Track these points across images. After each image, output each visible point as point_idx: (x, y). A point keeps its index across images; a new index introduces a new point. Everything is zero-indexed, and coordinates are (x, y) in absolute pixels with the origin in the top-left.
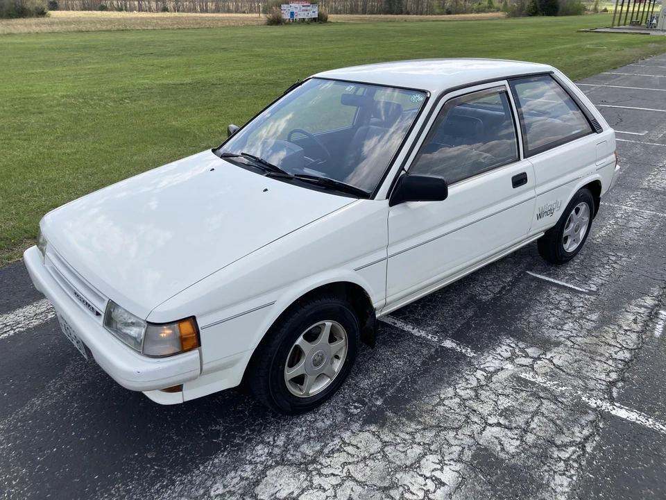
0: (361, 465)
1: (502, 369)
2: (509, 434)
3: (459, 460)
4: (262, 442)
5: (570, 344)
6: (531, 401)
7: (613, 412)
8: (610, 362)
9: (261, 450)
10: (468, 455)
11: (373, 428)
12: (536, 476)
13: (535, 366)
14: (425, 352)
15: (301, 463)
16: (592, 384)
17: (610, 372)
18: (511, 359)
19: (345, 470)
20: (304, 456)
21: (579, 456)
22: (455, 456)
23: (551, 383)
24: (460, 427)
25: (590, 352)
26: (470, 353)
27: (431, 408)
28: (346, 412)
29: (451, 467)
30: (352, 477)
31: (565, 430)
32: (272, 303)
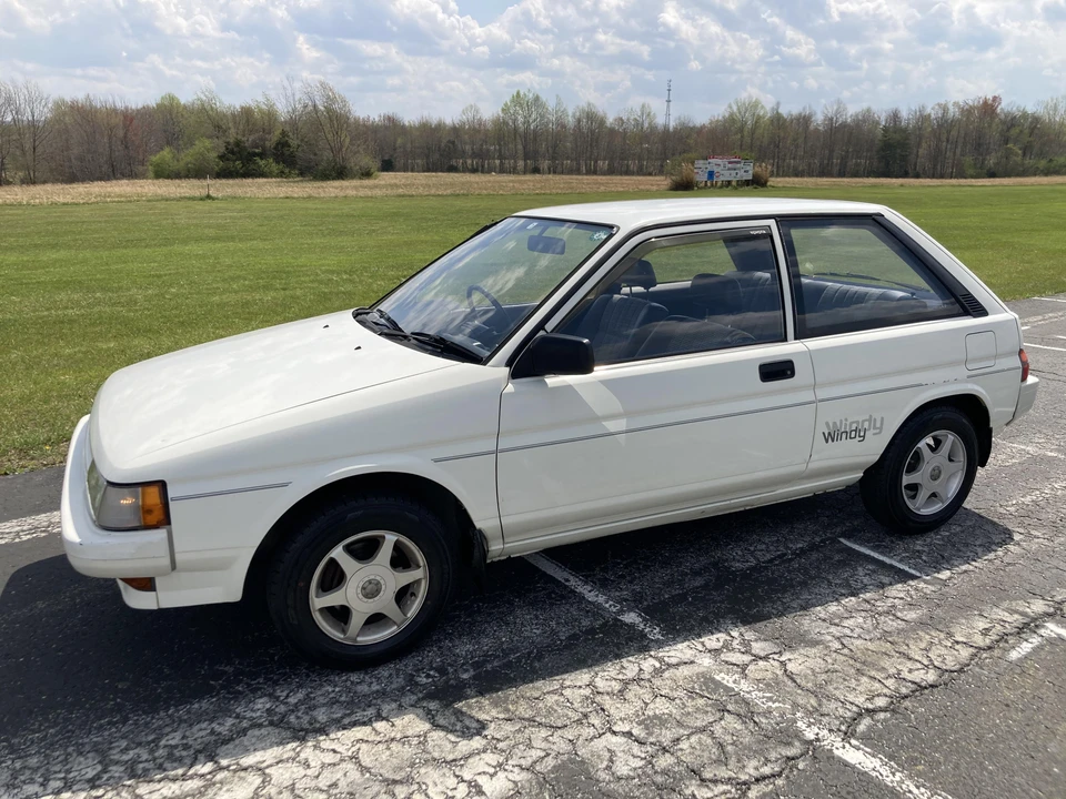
0: (382, 747)
1: (692, 663)
2: (636, 749)
3: (529, 769)
5: (837, 645)
6: (706, 712)
7: (838, 752)
8: (890, 682)
9: (262, 704)
10: (548, 764)
11: (434, 705)
13: (751, 667)
14: (586, 622)
15: (302, 730)
17: (878, 695)
19: (354, 749)
20: (313, 721)
22: (527, 762)
23: (760, 694)
24: (564, 727)
25: (864, 663)
26: (655, 633)
27: (537, 695)
28: (411, 679)
29: (510, 775)
30: (357, 758)
31: (733, 761)
32: (286, 485)
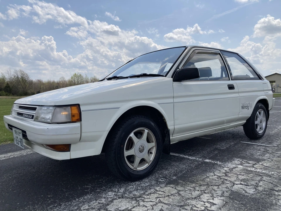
0: (167, 198)
1: (237, 167)
2: (248, 187)
4: (112, 191)
9: (111, 194)
10: (226, 194)
11: (172, 186)
12: (268, 201)
15: (133, 198)
18: (241, 164)
23: (265, 171)
24: (220, 185)
26: (219, 163)
27: (202, 179)
29: (218, 198)
30: (162, 202)
31: (278, 185)
32: (119, 108)
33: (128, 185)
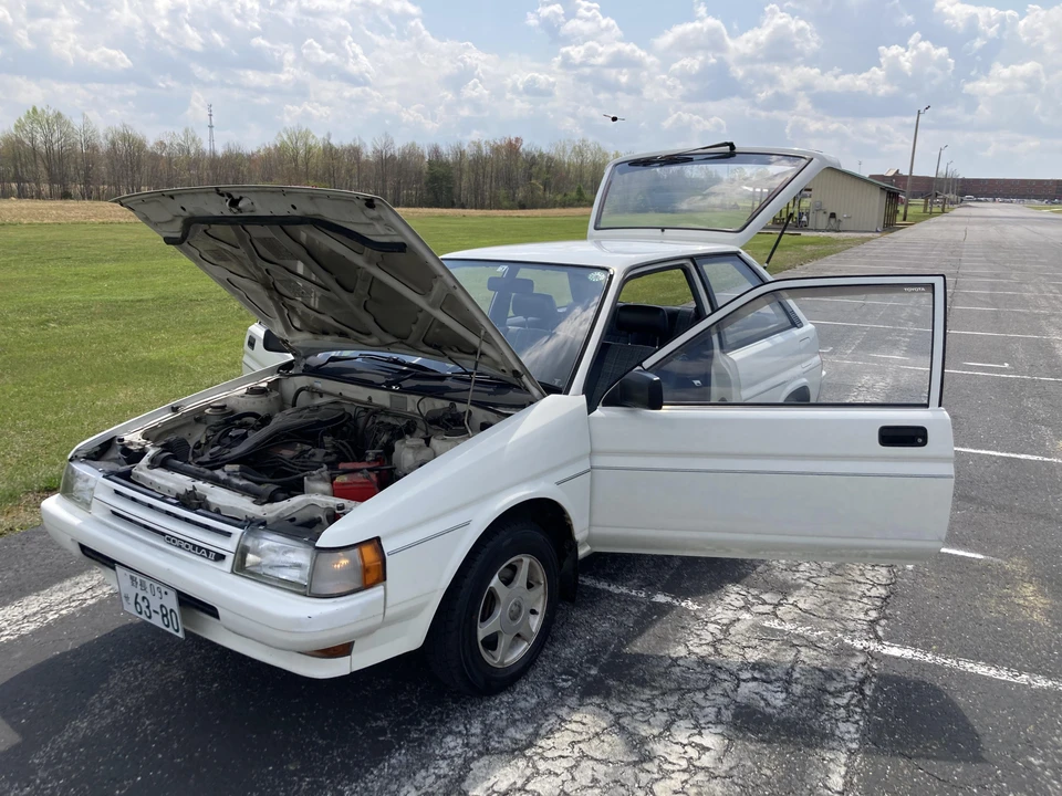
0: (596, 742)
2: (770, 687)
3: (718, 722)
4: (450, 732)
5: (812, 586)
6: (785, 650)
7: (885, 652)
8: (865, 600)
9: (452, 742)
10: (727, 715)
11: (596, 700)
12: (816, 727)
13: (778, 613)
14: (634, 609)
15: (514, 750)
16: (851, 625)
17: (868, 610)
18: (746, 608)
19: (576, 750)
20: (515, 741)
21: (859, 701)
22: (712, 717)
23: (803, 629)
24: (708, 687)
25: (838, 592)
26: (692, 606)
27: (663, 671)
28: (553, 686)
31: (835, 675)
32: (467, 524)
33: (485, 707)
